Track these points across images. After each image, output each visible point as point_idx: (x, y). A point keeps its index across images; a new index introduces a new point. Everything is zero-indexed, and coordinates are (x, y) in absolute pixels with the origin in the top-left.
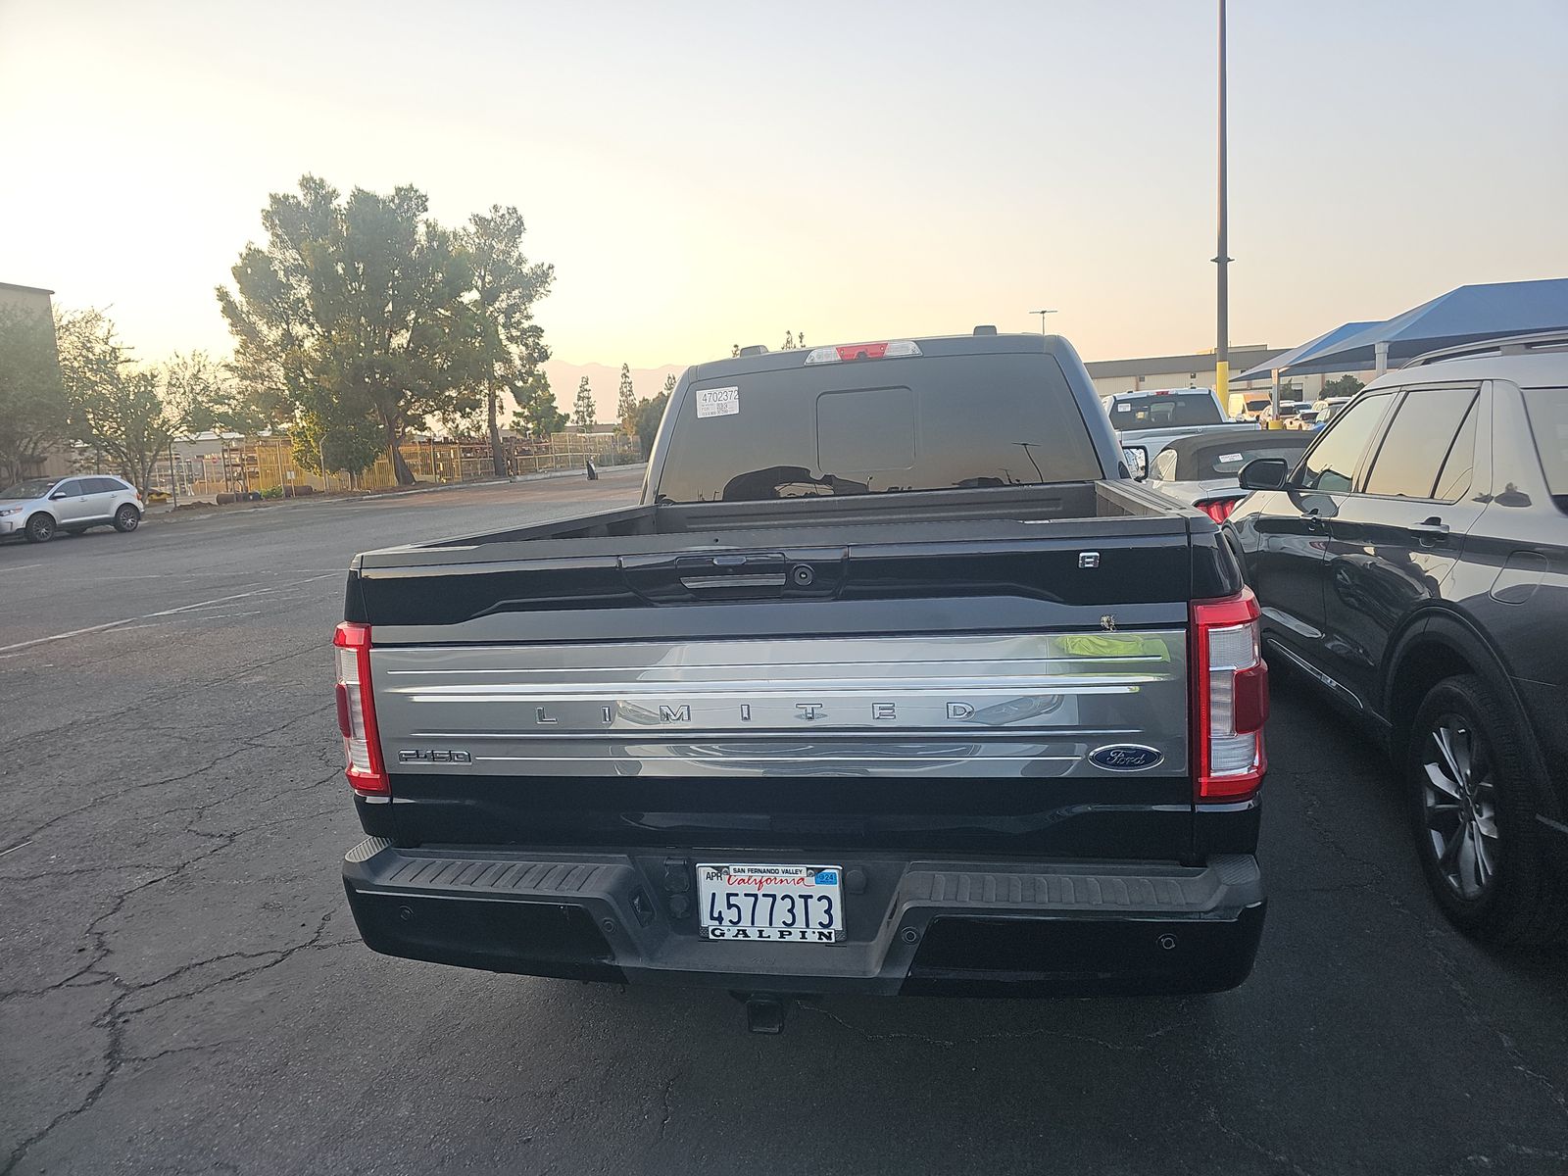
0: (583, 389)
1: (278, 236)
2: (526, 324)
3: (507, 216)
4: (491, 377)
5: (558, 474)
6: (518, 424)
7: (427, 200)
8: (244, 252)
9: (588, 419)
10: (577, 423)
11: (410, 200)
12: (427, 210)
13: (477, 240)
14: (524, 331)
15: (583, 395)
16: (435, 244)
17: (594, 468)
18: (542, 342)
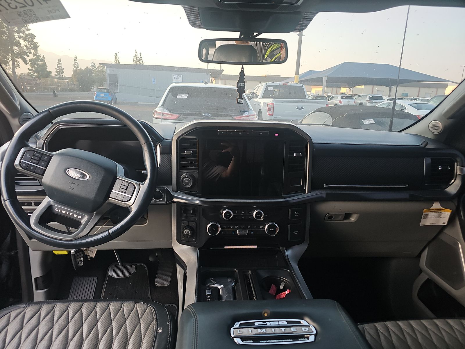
0: (59, 63)
2: (27, 32)
4: (13, 52)
5: (43, 93)
6: (30, 73)
9: (61, 74)
10: (57, 75)
14: (26, 35)
15: (59, 65)
17: (56, 92)
18: (35, 41)
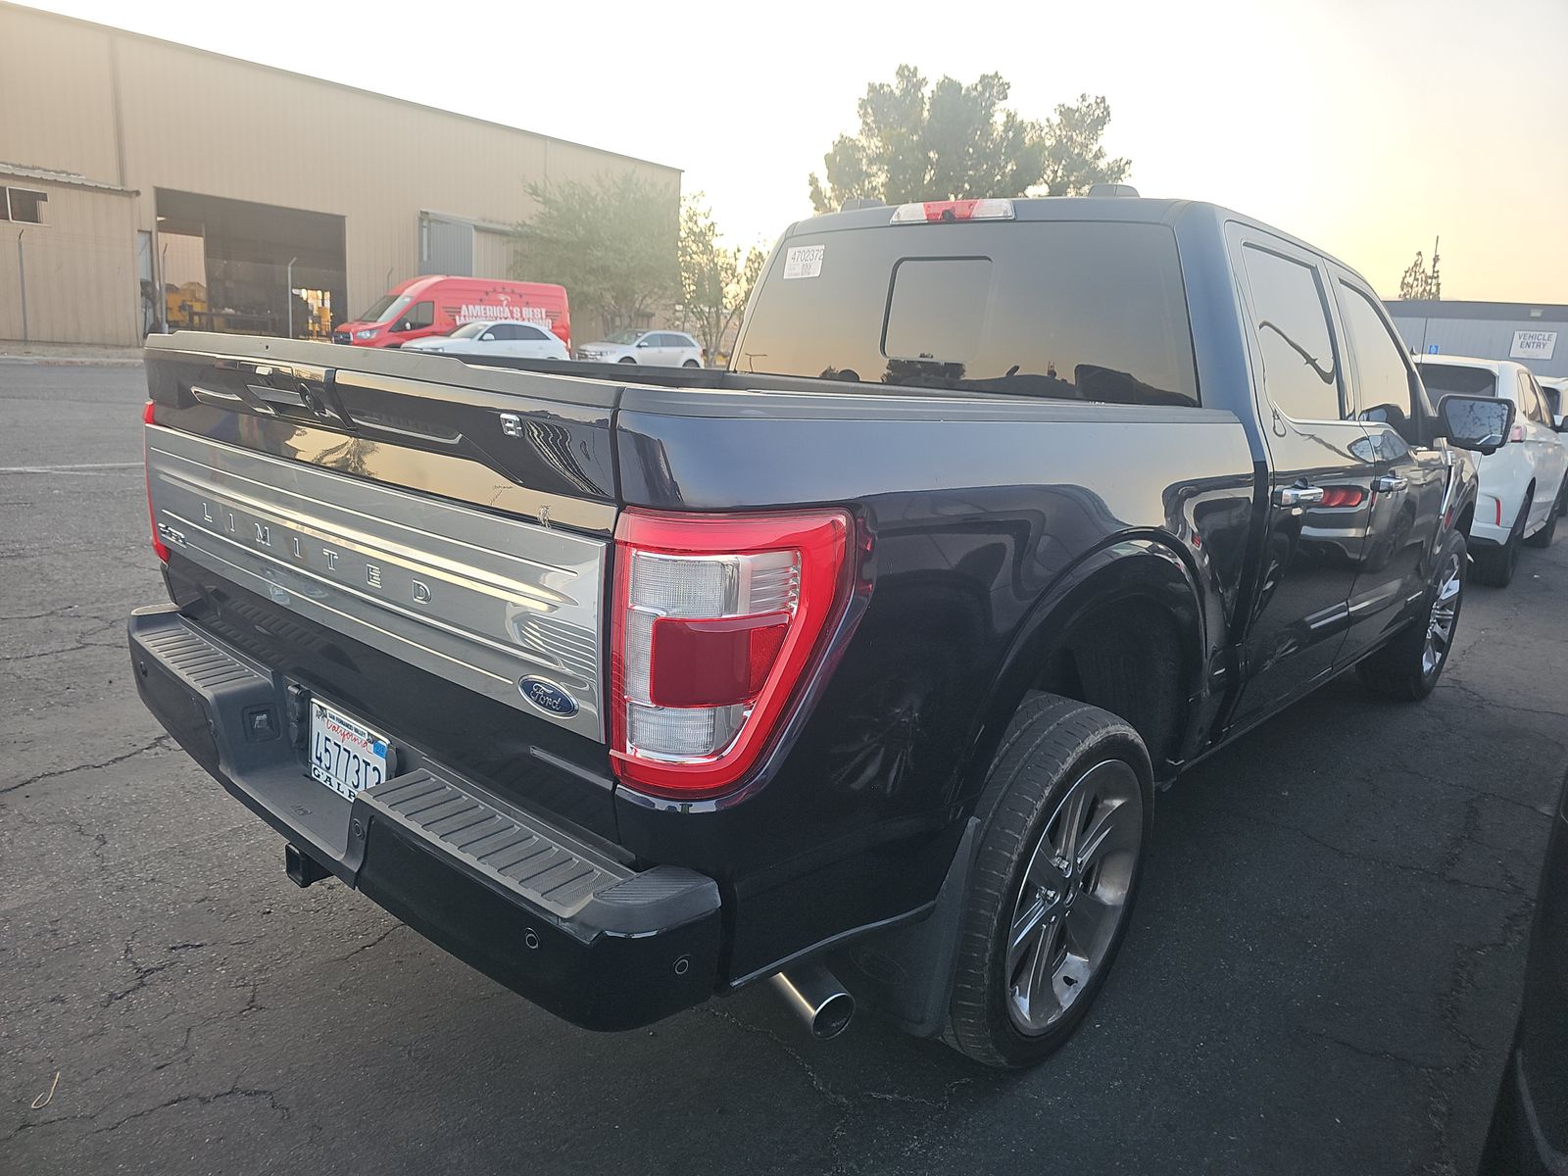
1: (867, 124)
3: (1094, 106)
7: (1008, 88)
8: (837, 139)
11: (993, 87)
12: (1005, 98)
13: (1058, 133)
16: (1011, 134)
